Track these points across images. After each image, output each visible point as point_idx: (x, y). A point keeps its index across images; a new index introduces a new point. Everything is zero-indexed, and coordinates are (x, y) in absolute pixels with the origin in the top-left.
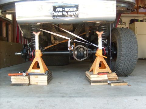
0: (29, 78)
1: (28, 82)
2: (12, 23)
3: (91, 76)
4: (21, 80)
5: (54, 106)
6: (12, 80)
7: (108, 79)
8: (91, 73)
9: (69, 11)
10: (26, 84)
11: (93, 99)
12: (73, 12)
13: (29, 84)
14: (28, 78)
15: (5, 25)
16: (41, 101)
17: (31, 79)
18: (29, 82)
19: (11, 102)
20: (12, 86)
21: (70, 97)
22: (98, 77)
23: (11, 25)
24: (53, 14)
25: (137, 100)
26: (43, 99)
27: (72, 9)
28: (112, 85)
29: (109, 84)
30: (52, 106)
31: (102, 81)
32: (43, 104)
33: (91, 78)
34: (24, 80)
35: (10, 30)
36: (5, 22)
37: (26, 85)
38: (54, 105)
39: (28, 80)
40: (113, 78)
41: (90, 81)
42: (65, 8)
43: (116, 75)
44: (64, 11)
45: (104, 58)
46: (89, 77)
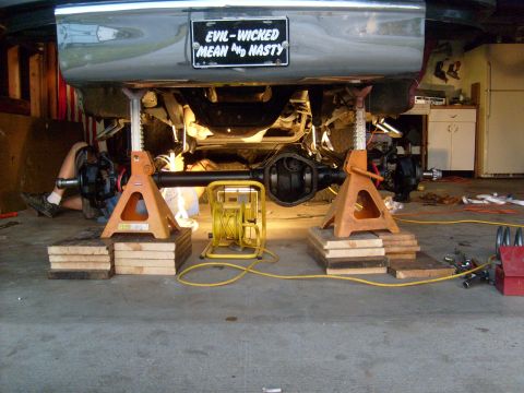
0: (112, 252)
1: (108, 267)
2: (41, 49)
3: (329, 245)
4: (84, 259)
5: (202, 353)
6: (52, 259)
7: (386, 254)
8: (328, 233)
9: (253, 39)
10: (102, 272)
11: (335, 325)
12: (269, 46)
13: (112, 273)
14: (107, 252)
15: (16, 55)
16: (159, 333)
17: (117, 255)
18: (113, 266)
19: (53, 337)
20: (53, 279)
21: (257, 319)
22: (353, 247)
23: (37, 55)
24: (196, 51)
25: (484, 330)
26: (164, 327)
27: (262, 35)
28: (401, 275)
29: (392, 272)
30: (196, 352)
31: (366, 262)
32: (166, 344)
33: (326, 250)
34: (93, 259)
35: (34, 75)
36: (17, 47)
37: (103, 276)
38: (201, 349)
39: (108, 259)
40: (404, 249)
41: (323, 263)
42: (240, 31)
43: (416, 242)
44: (235, 40)
45: (374, 181)
46: (321, 246)
